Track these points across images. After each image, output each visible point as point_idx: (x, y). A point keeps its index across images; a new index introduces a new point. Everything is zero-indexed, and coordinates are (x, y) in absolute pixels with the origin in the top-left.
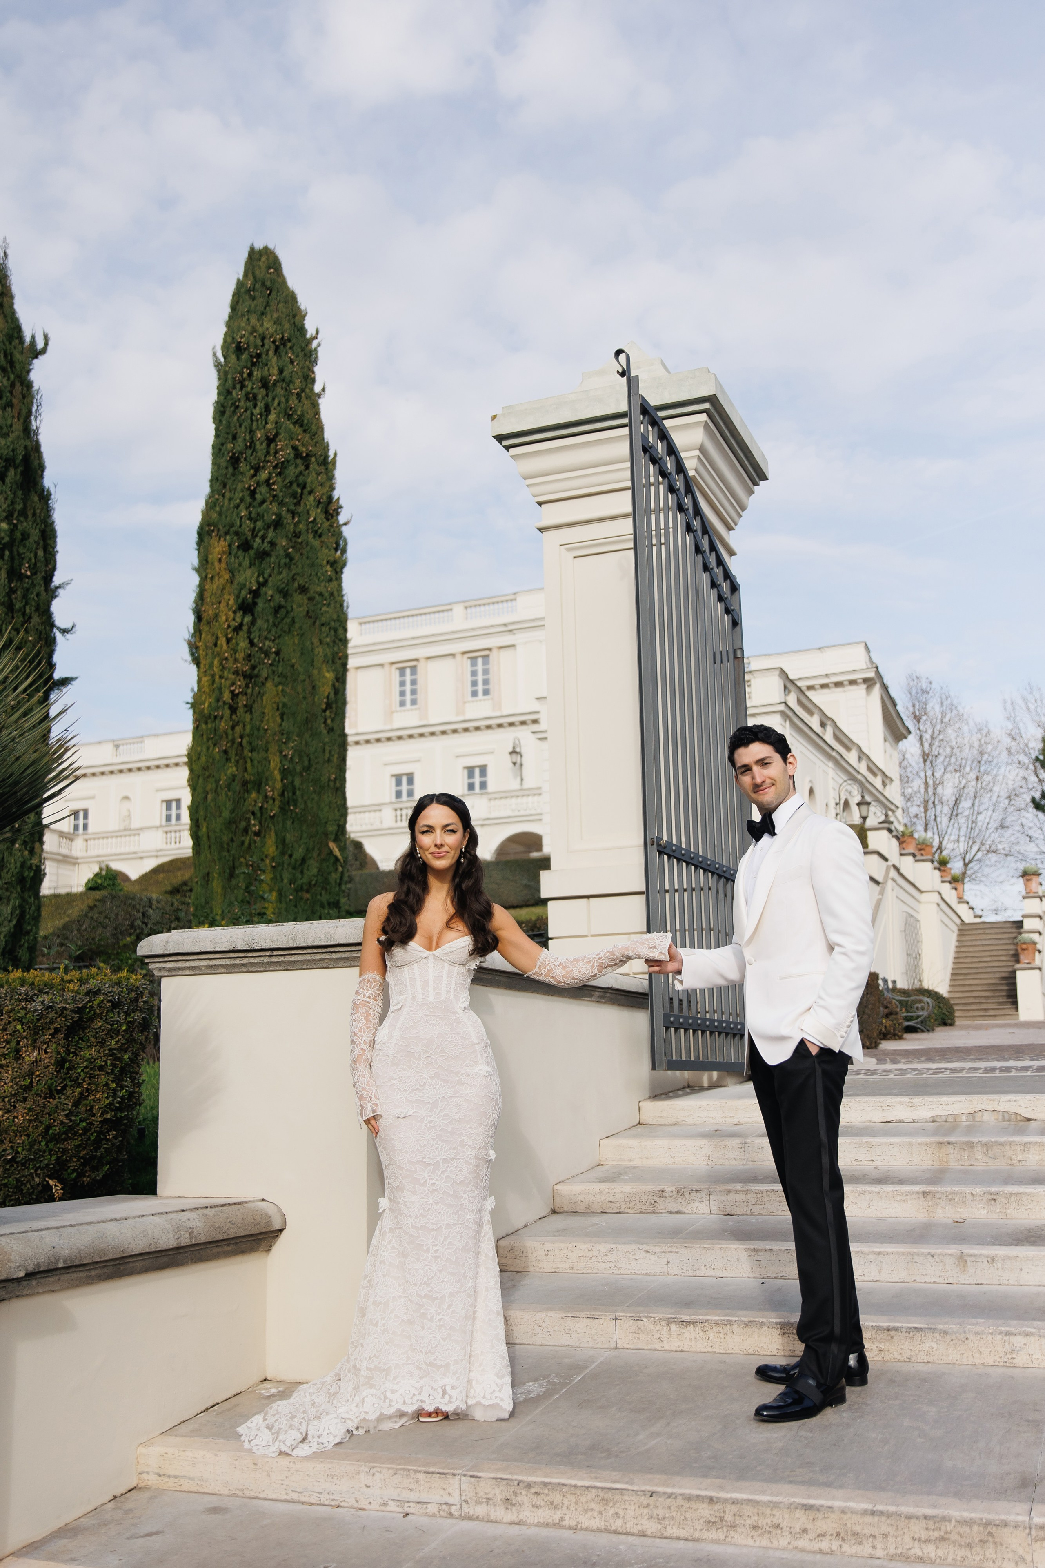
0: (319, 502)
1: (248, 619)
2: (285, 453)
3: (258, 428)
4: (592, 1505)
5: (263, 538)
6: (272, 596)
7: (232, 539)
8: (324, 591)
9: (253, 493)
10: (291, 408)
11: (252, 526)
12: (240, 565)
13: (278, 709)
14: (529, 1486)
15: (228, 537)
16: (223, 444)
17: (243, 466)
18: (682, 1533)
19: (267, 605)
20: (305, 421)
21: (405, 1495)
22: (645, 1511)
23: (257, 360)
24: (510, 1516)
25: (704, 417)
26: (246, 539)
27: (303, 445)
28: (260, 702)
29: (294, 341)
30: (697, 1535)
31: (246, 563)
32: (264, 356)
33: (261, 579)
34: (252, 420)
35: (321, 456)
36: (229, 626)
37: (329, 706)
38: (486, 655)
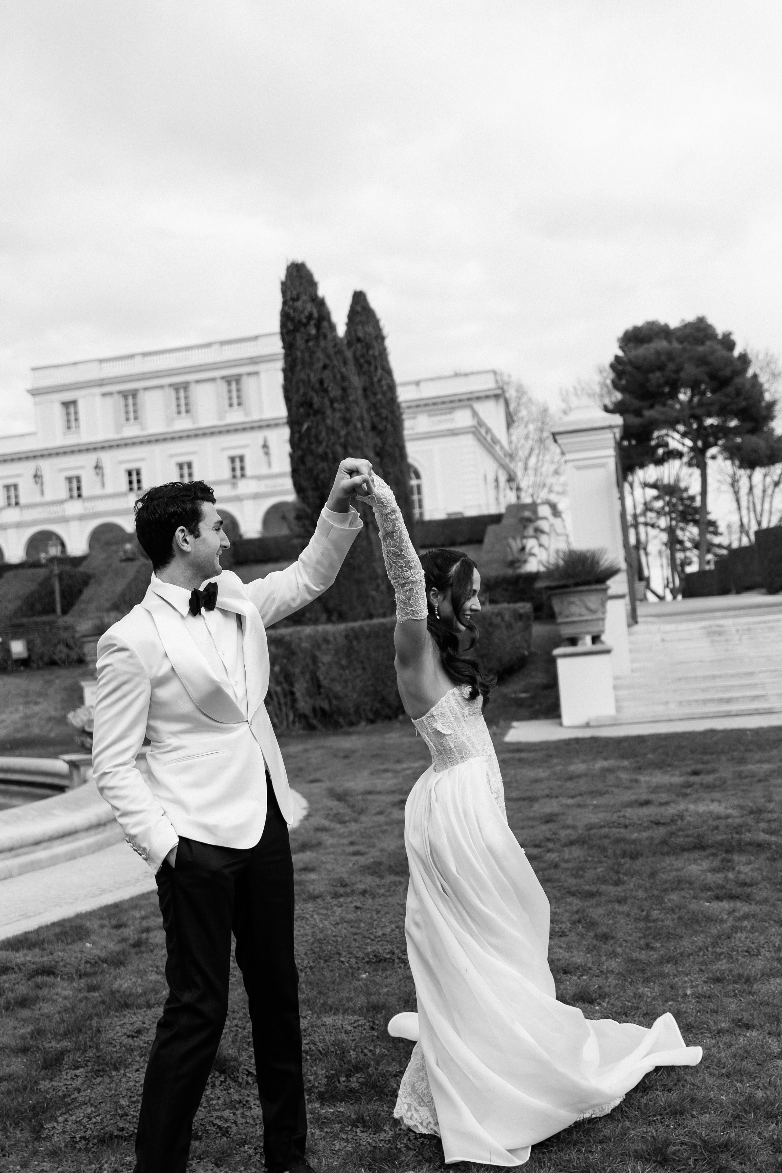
38: (238, 379)
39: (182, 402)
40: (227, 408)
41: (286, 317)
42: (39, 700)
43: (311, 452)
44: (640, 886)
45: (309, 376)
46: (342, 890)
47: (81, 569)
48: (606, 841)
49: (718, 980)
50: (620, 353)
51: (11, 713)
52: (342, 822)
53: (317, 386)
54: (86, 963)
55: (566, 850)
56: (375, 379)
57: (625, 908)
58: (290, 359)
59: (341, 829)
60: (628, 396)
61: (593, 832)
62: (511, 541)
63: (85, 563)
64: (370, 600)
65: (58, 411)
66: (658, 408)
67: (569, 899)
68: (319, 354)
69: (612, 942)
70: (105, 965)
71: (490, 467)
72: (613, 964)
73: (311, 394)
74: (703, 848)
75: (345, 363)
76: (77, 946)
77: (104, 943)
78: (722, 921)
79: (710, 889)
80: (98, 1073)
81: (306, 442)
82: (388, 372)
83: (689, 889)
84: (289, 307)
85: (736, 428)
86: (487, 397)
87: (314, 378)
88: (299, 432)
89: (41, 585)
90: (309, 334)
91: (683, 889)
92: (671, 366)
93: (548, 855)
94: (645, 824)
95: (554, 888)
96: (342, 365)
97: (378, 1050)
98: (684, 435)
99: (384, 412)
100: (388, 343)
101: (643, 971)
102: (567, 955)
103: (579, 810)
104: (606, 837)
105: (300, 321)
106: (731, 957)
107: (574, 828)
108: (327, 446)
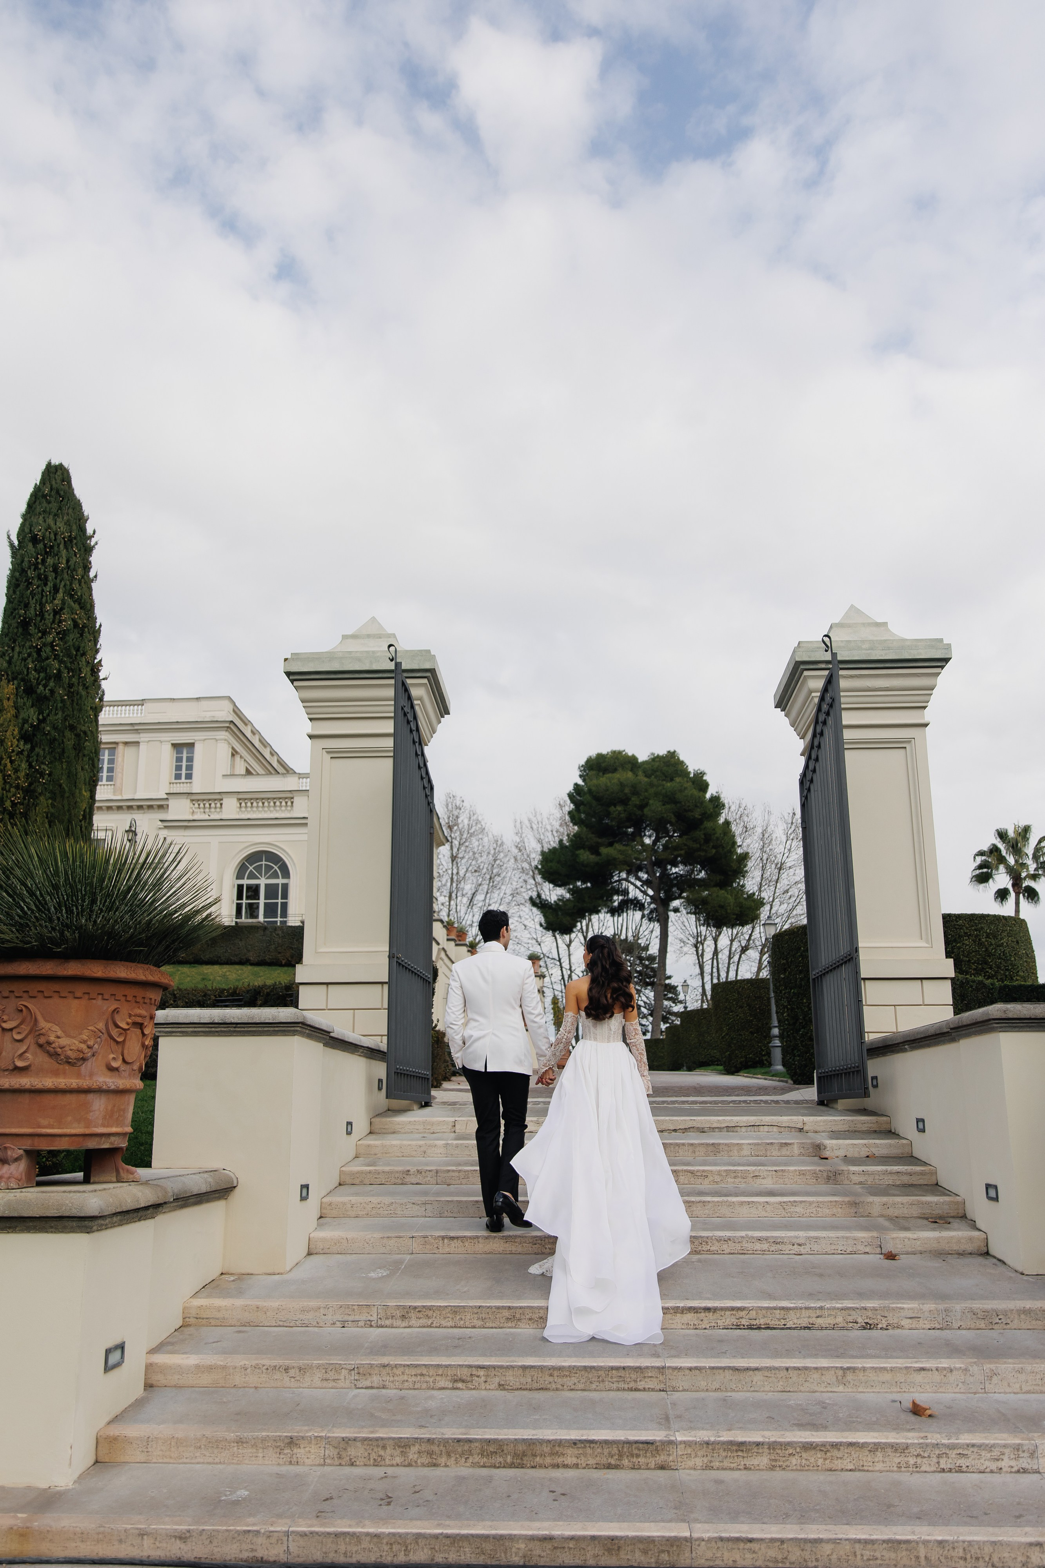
0: (88, 662)
1: (28, 746)
2: (67, 624)
3: (47, 602)
4: (449, 1315)
5: (45, 686)
6: (49, 731)
7: (19, 684)
8: (87, 729)
9: (39, 651)
10: (73, 590)
11: (37, 676)
12: (24, 704)
13: (47, 817)
14: (415, 1308)
15: (15, 682)
16: (15, 609)
17: (32, 629)
18: (494, 1325)
19: (44, 737)
20: (83, 601)
21: (346, 1318)
22: (476, 1316)
23: (49, 551)
24: (404, 1324)
25: (425, 681)
26: (32, 685)
27: (80, 618)
28: (34, 811)
29: (79, 538)
30: (501, 1325)
31: (29, 703)
32: (56, 548)
33: (41, 717)
34: (42, 595)
35: (91, 627)
36: (13, 751)
37: (84, 816)
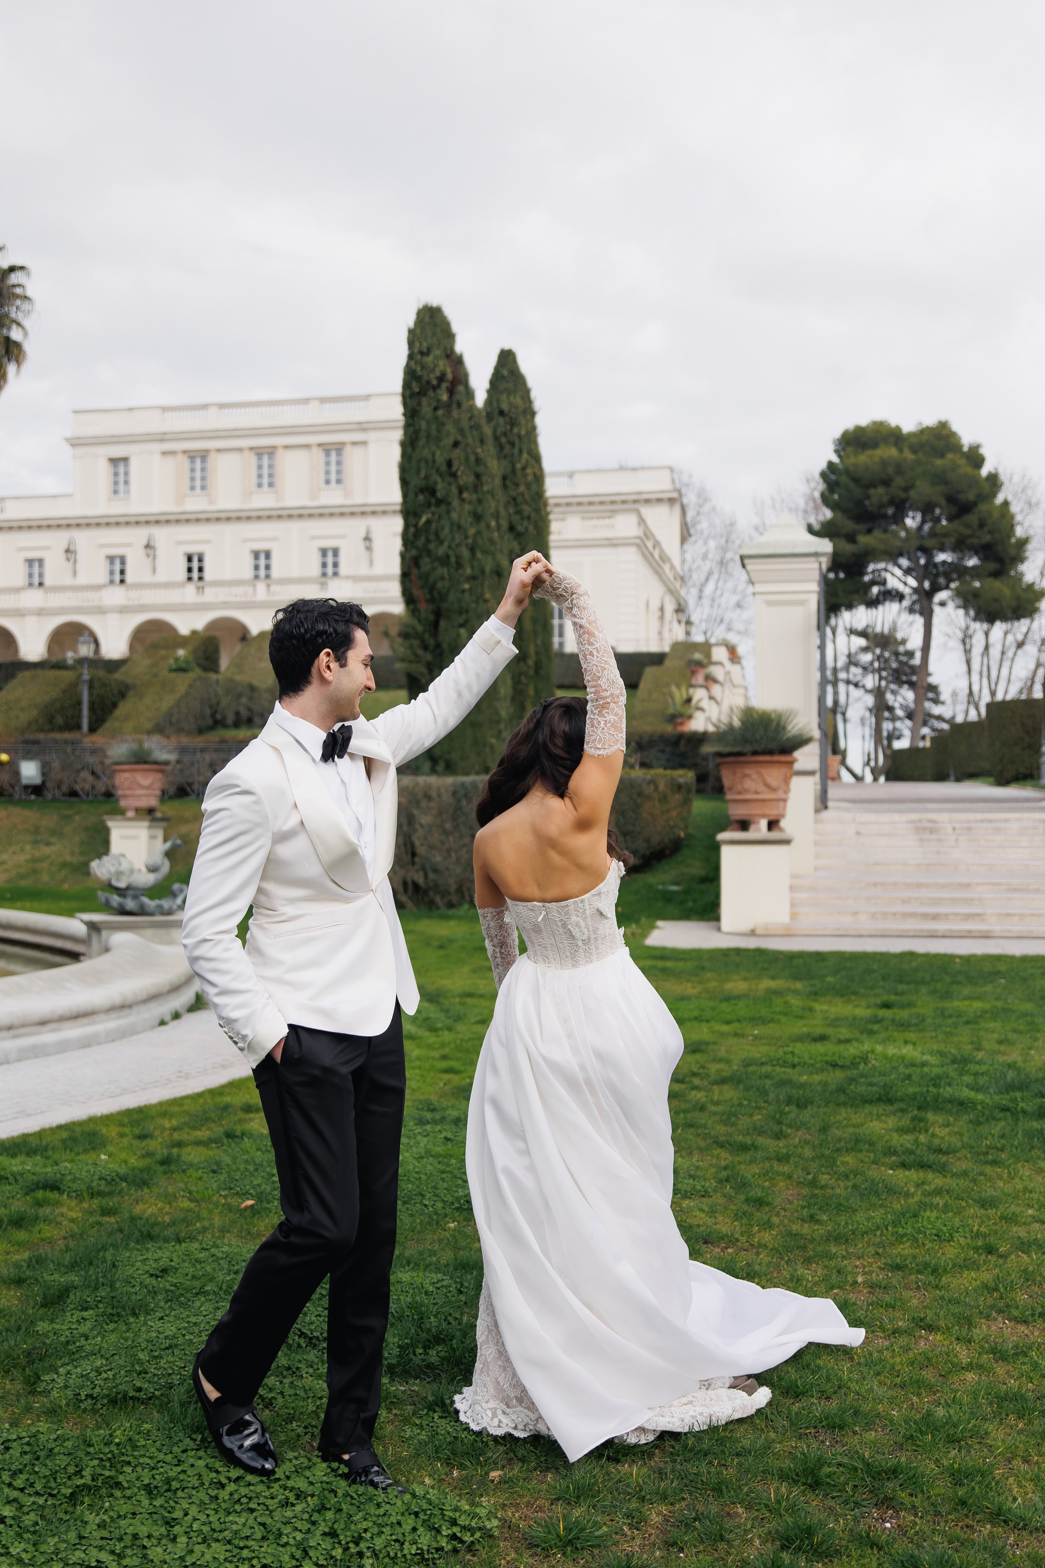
38: (339, 448)
39: (265, 471)
40: (323, 485)
41: (411, 376)
42: (51, 840)
43: (429, 553)
44: (806, 1142)
45: (434, 455)
46: (429, 1116)
47: (118, 676)
48: (768, 1082)
49: (897, 1267)
50: (835, 459)
51: (14, 853)
52: (433, 1030)
53: (444, 468)
54: (100, 1179)
55: (716, 1088)
56: (519, 466)
57: (786, 1169)
58: (411, 429)
59: (431, 1038)
60: (840, 514)
61: (751, 1069)
62: (674, 689)
63: (123, 669)
64: (488, 750)
65: (104, 470)
66: (877, 533)
67: (716, 1152)
68: (450, 427)
69: (767, 1209)
70: (124, 1184)
71: (655, 591)
72: (767, 1237)
73: (436, 477)
74: (890, 1101)
75: (482, 441)
76: (90, 1157)
77: (123, 1156)
78: (907, 1195)
79: (895, 1153)
80: (113, 1318)
81: (423, 539)
82: (537, 458)
83: (868, 1151)
84: (416, 363)
85: (974, 568)
86: (659, 500)
87: (440, 459)
88: (415, 526)
89: (64, 692)
90: (438, 401)
91: (861, 1151)
92: (899, 481)
93: (693, 1093)
94: (819, 1065)
95: (698, 1135)
96: (478, 444)
97: (465, 1318)
98: (907, 572)
99: (527, 510)
100: (539, 420)
101: (804, 1248)
102: (710, 1221)
103: (735, 1040)
104: (768, 1076)
105: (428, 382)
106: (916, 1240)
107: (728, 1062)
108: (450, 547)
